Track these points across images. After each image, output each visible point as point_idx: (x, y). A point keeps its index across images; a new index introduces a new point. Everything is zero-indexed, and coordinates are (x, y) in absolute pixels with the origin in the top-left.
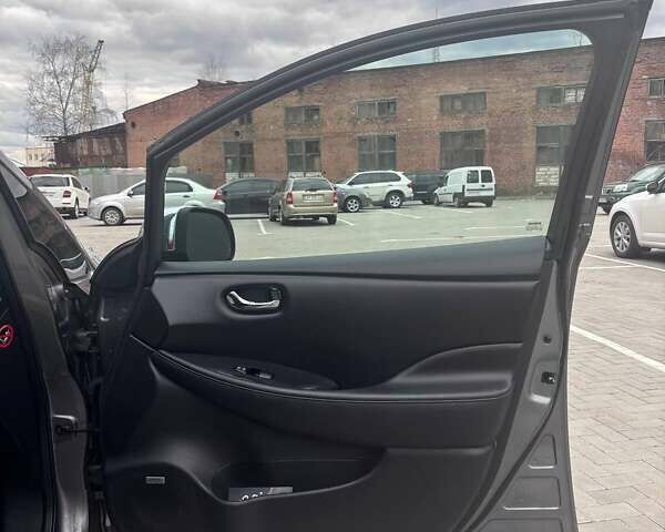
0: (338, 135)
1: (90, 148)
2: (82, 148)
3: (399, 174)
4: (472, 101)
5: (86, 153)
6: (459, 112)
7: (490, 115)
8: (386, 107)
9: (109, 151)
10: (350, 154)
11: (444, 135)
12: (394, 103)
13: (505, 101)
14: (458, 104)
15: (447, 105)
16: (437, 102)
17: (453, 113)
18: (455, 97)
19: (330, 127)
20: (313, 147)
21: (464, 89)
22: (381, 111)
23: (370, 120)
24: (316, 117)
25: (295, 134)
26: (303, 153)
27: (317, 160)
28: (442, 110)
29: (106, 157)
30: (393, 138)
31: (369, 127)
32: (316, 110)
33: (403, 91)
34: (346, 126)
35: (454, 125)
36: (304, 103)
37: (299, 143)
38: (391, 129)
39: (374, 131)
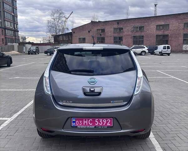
0: (127, 35)
1: (63, 38)
2: (61, 38)
3: (145, 46)
4: (166, 26)
5: (62, 39)
6: (162, 29)
7: (170, 30)
8: (141, 28)
9: (68, 39)
10: (131, 40)
11: (157, 36)
12: (143, 27)
13: (175, 27)
14: (161, 27)
15: (158, 28)
16: (156, 26)
17: (160, 30)
18: (160, 25)
19: (126, 33)
20: (121, 39)
21: (163, 23)
22: (140, 29)
23: (137, 31)
24: (122, 31)
25: (116, 35)
26: (118, 40)
27: (122, 42)
28: (157, 29)
29: (67, 41)
30: (143, 36)
31: (136, 33)
32: (122, 29)
33: (146, 24)
34: (130, 33)
35: (160, 33)
36: (119, 27)
37: (117, 37)
38: (143, 34)
39: (138, 34)
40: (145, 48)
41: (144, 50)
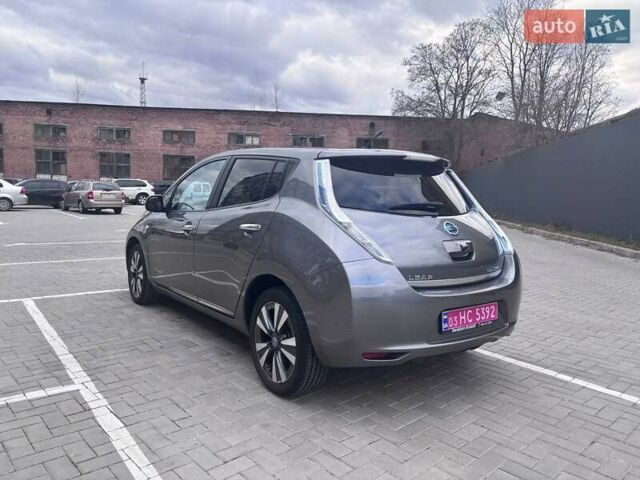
0: (81, 149)
4: (187, 136)
6: (177, 142)
7: (198, 147)
8: (122, 133)
10: (92, 164)
11: (167, 158)
12: (129, 131)
13: (208, 139)
14: (176, 137)
15: (168, 138)
16: (161, 133)
17: (173, 143)
18: (173, 132)
19: (75, 143)
20: (60, 157)
21: (180, 128)
22: (118, 136)
23: (110, 141)
24: (62, 134)
25: (44, 145)
26: (51, 160)
27: (63, 166)
28: (164, 140)
30: (128, 156)
31: (108, 146)
32: (64, 129)
33: (135, 124)
34: (88, 143)
35: (174, 150)
36: (52, 123)
37: (48, 152)
38: (127, 149)
39: (113, 149)
40: (145, 185)
41: (143, 190)
